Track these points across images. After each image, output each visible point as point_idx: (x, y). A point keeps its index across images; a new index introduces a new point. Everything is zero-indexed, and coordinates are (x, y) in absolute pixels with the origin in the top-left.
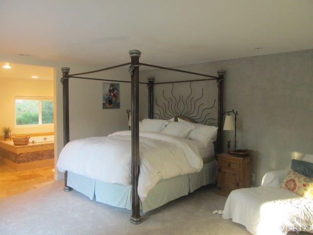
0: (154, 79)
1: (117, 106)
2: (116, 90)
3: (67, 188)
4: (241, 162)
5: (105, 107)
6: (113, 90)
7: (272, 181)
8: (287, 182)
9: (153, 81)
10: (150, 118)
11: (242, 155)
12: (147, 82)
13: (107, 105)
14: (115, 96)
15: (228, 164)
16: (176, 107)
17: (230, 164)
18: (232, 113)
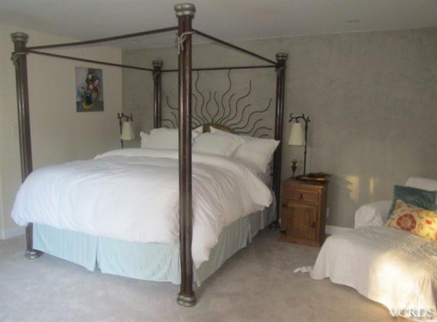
0: (162, 64)
1: (99, 107)
2: (97, 81)
3: (33, 253)
4: (320, 192)
5: (80, 108)
6: (93, 81)
7: (374, 218)
8: (401, 218)
9: (160, 67)
10: (157, 128)
11: (320, 181)
12: (153, 68)
13: (84, 105)
14: (96, 89)
15: (299, 196)
16: (204, 111)
17: (301, 195)
18: (301, 120)
